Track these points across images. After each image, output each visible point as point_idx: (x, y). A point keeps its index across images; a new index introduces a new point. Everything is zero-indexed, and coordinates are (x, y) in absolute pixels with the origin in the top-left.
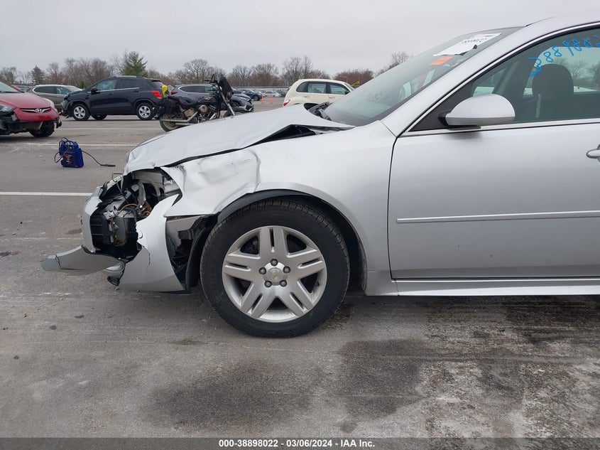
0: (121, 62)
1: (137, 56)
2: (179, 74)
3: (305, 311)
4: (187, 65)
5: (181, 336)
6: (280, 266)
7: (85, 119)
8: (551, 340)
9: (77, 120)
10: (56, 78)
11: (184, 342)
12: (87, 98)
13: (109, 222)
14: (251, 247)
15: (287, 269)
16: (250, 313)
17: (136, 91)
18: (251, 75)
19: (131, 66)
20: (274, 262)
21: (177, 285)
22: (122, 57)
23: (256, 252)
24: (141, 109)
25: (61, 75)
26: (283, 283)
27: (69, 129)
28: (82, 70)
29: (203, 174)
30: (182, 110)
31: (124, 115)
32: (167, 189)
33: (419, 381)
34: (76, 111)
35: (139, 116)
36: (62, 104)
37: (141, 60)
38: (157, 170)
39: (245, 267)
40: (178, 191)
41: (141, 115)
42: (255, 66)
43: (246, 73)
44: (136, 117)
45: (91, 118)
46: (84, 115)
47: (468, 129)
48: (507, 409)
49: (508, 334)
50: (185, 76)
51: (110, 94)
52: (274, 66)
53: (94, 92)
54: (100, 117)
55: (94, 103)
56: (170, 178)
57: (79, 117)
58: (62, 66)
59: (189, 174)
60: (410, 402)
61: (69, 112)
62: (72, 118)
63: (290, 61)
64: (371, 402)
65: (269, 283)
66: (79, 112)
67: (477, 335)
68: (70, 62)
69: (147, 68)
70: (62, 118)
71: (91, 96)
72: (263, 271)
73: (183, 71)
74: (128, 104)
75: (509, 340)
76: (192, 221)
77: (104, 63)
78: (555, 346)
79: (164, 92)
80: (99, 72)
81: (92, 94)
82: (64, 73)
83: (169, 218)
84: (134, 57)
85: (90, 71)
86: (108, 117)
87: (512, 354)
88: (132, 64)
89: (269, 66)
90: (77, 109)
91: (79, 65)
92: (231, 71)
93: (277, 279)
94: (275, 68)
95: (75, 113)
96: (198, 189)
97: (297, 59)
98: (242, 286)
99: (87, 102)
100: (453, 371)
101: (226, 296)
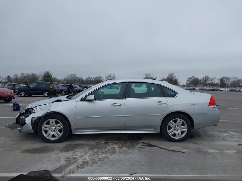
0: (43, 75)
1: (49, 72)
2: (65, 79)
4: (68, 76)
5: (33, 143)
6: (54, 127)
7: (24, 96)
9: (21, 96)
10: (17, 80)
12: (26, 89)
13: (20, 119)
14: (48, 123)
15: (55, 128)
16: (47, 138)
17: (44, 87)
18: (93, 80)
19: (46, 76)
20: (53, 126)
21: (33, 132)
22: (43, 73)
23: (49, 125)
24: (45, 93)
25: (18, 79)
26: (55, 131)
27: (17, 99)
28: (27, 77)
29: (40, 109)
30: (56, 94)
31: (38, 95)
32: (33, 112)
34: (21, 93)
35: (44, 95)
36: (16, 91)
37: (50, 74)
38: (32, 108)
39: (47, 128)
40: (35, 112)
41: (45, 95)
42: (95, 77)
43: (91, 79)
44: (43, 96)
45: (26, 96)
46: (24, 95)
50: (67, 80)
51: (34, 87)
52: (102, 77)
53: (29, 87)
54: (30, 95)
55: (28, 90)
56: (34, 110)
57: (22, 95)
58: (19, 75)
59: (37, 109)
61: (19, 94)
62: (20, 96)
63: (108, 75)
65: (52, 131)
66: (23, 93)
68: (23, 74)
69: (53, 77)
70: (16, 96)
71: (27, 88)
72: (50, 129)
73: (67, 78)
74: (40, 91)
76: (37, 118)
77: (36, 75)
79: (51, 88)
80: (33, 78)
81: (28, 87)
82: (20, 78)
83: (32, 117)
84: (48, 73)
85: (30, 77)
86: (33, 95)
88: (47, 75)
89: (100, 77)
90: (22, 92)
91: (26, 75)
92: (86, 78)
94: (102, 78)
95: (21, 94)
96: (38, 111)
97: (111, 75)
98: (46, 132)
99: (26, 90)
101: (42, 134)
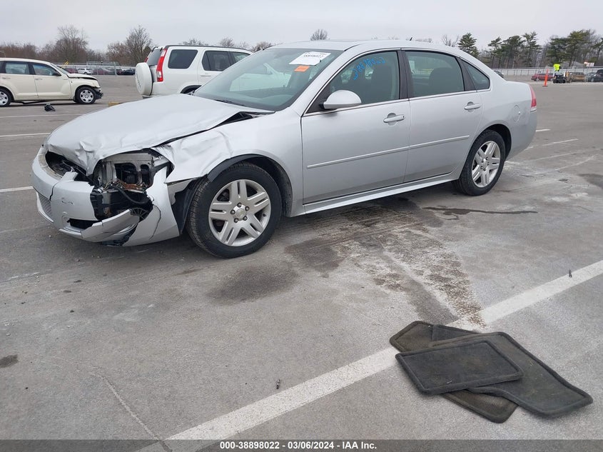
3: (259, 233)
6: (243, 207)
8: (375, 223)
11: (185, 272)
15: (247, 208)
16: (227, 243)
33: (337, 252)
47: (330, 111)
48: (381, 252)
49: (355, 226)
60: (341, 261)
64: (324, 265)
67: (342, 230)
72: (232, 212)
75: (359, 228)
78: (378, 225)
87: (364, 233)
93: (242, 216)
100: (346, 245)
